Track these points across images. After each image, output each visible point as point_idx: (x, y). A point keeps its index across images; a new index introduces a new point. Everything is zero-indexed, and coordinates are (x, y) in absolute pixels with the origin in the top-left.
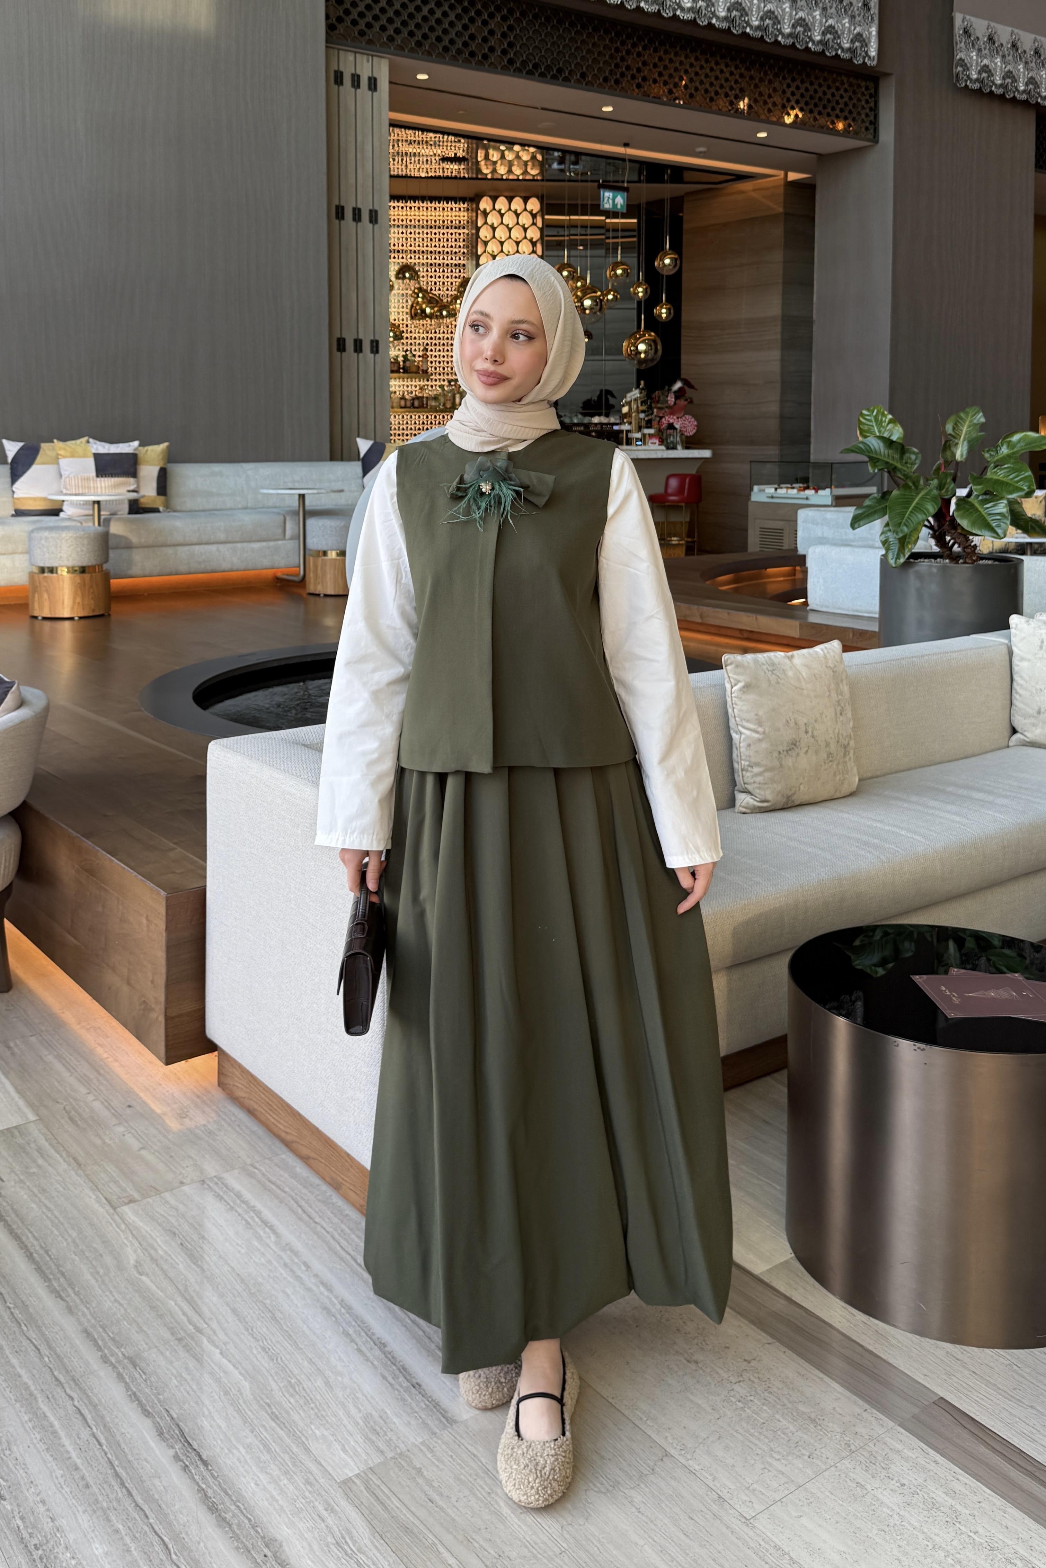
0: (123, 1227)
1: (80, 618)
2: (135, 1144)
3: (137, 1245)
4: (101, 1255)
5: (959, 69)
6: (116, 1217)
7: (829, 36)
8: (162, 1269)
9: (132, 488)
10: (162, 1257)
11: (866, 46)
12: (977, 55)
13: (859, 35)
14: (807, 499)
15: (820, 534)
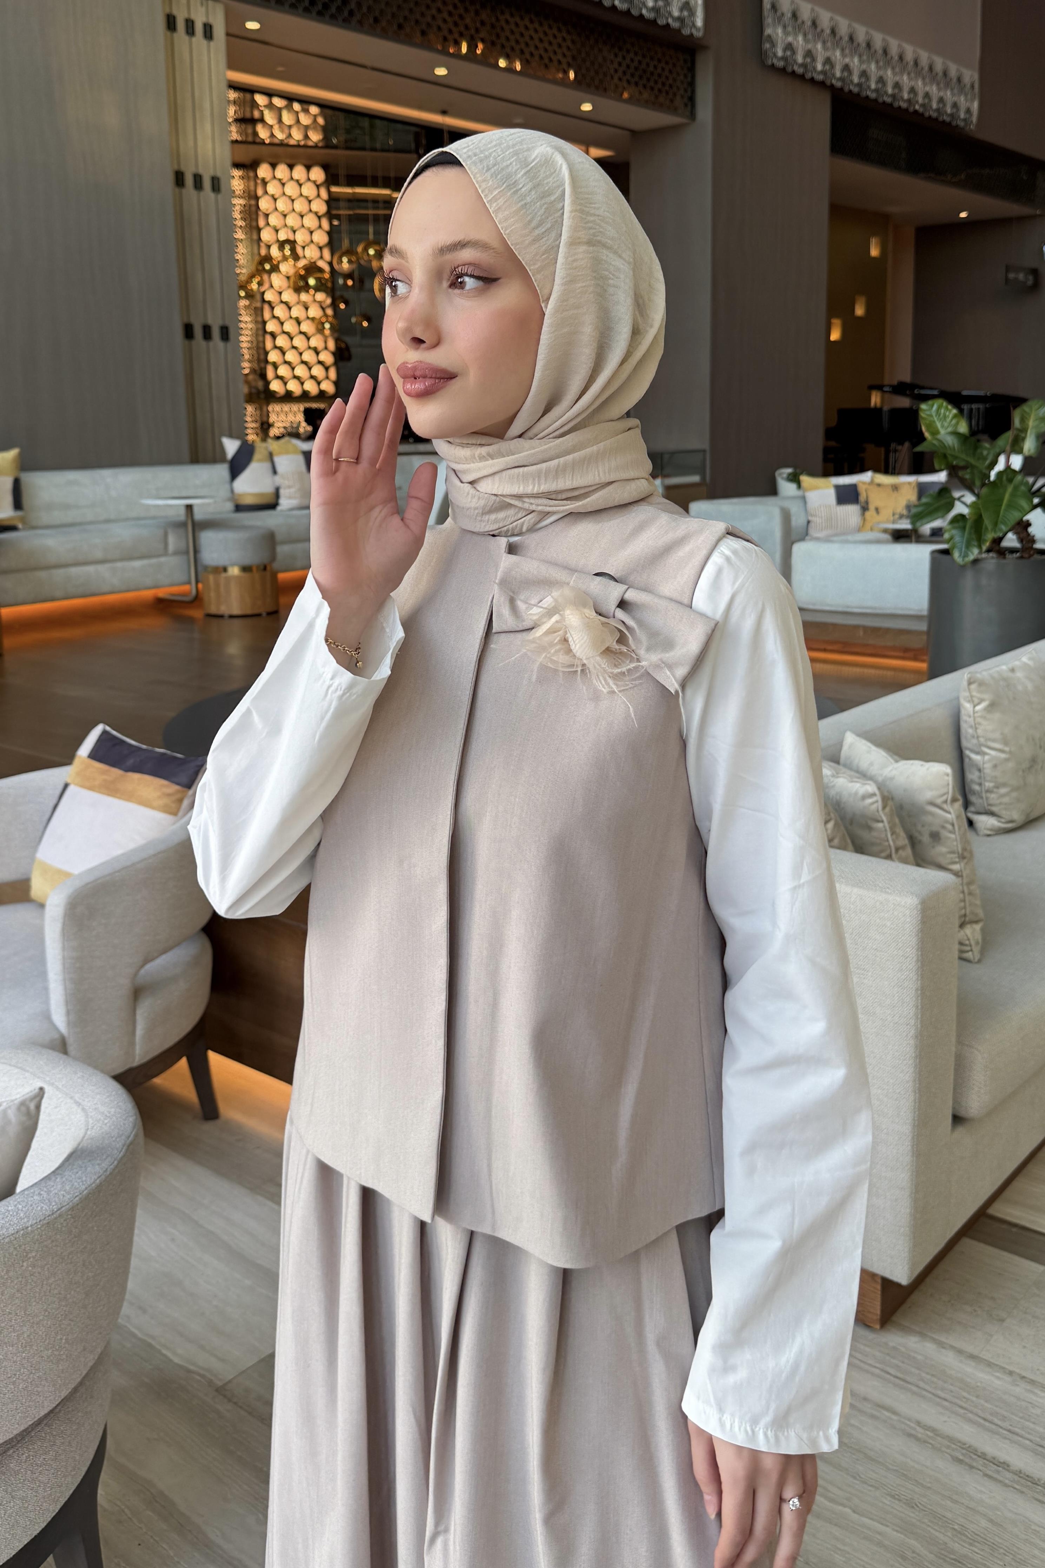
5: (767, 45)
11: (693, 15)
12: (782, 32)
13: (687, 3)
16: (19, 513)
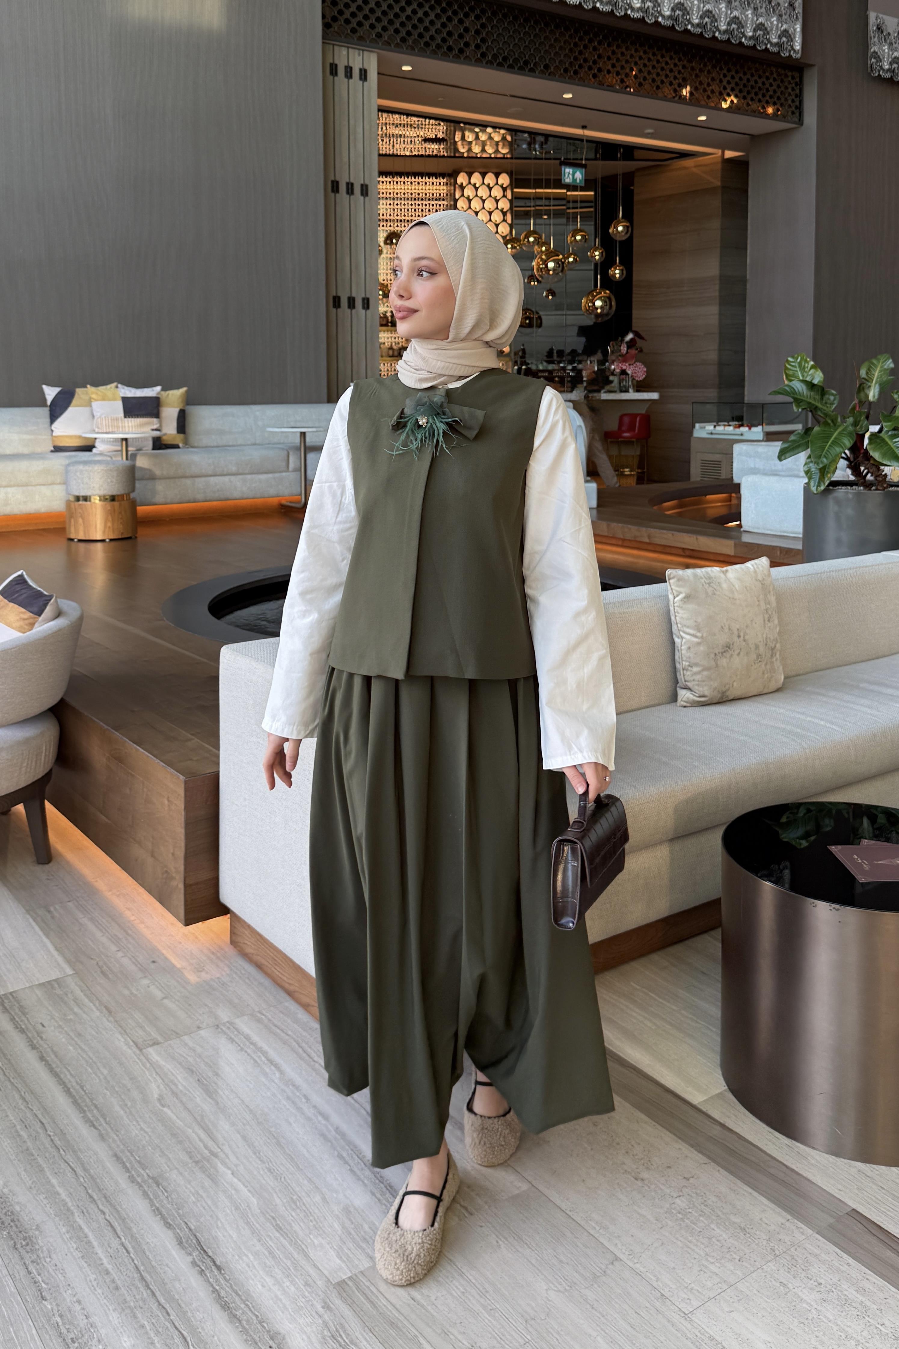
0: (148, 1065)
1: (111, 540)
2: (158, 994)
3: (160, 1081)
4: (129, 1090)
5: (873, 60)
6: (142, 1057)
7: (759, 32)
8: (181, 1102)
9: (155, 427)
10: (181, 1091)
11: (792, 41)
12: (888, 49)
13: (786, 31)
14: (742, 435)
15: (752, 465)
16: (182, 436)
